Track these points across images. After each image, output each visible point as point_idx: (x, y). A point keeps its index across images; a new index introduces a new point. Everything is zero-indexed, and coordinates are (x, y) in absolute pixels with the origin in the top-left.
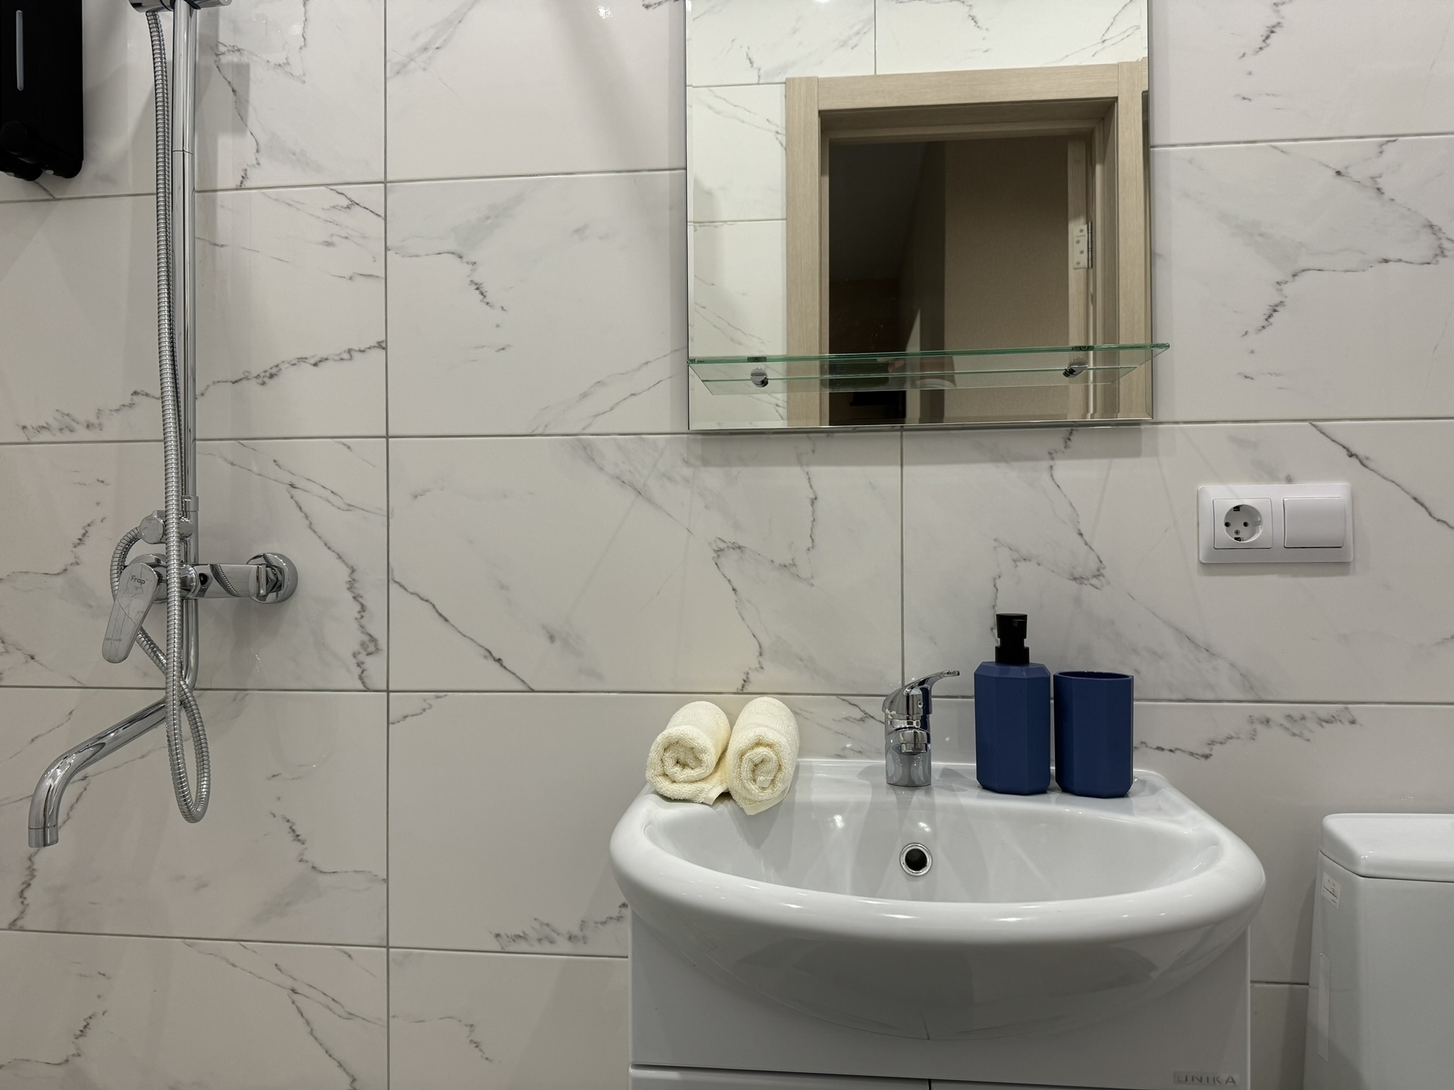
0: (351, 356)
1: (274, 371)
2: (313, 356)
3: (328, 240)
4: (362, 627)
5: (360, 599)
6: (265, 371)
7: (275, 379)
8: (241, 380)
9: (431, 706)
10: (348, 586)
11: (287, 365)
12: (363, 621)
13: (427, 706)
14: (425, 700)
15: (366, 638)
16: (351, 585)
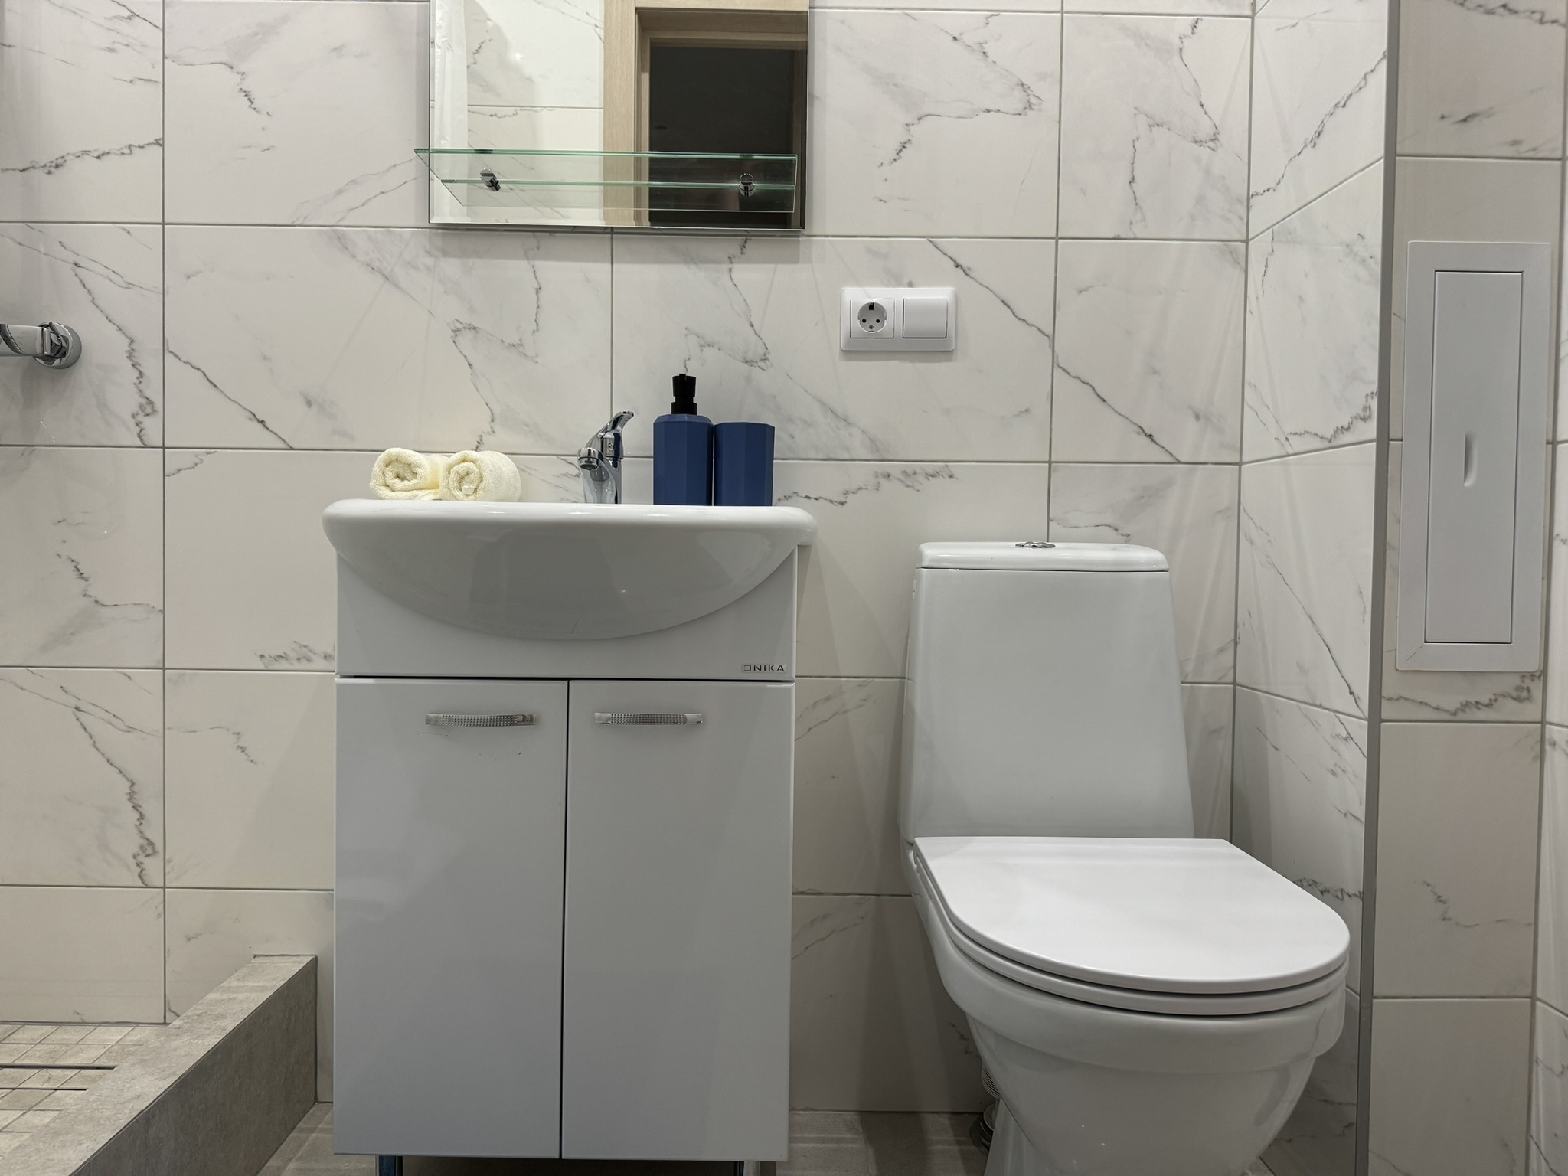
0: (131, 151)
1: (60, 161)
2: (96, 150)
3: (111, 47)
4: (140, 391)
5: (138, 367)
6: (51, 162)
7: (61, 170)
8: (28, 168)
9: (202, 461)
10: (128, 355)
11: (72, 157)
12: (141, 386)
13: (197, 461)
14: (196, 456)
15: (144, 401)
16: (131, 354)
